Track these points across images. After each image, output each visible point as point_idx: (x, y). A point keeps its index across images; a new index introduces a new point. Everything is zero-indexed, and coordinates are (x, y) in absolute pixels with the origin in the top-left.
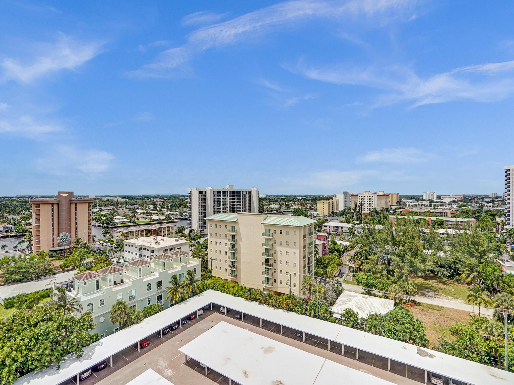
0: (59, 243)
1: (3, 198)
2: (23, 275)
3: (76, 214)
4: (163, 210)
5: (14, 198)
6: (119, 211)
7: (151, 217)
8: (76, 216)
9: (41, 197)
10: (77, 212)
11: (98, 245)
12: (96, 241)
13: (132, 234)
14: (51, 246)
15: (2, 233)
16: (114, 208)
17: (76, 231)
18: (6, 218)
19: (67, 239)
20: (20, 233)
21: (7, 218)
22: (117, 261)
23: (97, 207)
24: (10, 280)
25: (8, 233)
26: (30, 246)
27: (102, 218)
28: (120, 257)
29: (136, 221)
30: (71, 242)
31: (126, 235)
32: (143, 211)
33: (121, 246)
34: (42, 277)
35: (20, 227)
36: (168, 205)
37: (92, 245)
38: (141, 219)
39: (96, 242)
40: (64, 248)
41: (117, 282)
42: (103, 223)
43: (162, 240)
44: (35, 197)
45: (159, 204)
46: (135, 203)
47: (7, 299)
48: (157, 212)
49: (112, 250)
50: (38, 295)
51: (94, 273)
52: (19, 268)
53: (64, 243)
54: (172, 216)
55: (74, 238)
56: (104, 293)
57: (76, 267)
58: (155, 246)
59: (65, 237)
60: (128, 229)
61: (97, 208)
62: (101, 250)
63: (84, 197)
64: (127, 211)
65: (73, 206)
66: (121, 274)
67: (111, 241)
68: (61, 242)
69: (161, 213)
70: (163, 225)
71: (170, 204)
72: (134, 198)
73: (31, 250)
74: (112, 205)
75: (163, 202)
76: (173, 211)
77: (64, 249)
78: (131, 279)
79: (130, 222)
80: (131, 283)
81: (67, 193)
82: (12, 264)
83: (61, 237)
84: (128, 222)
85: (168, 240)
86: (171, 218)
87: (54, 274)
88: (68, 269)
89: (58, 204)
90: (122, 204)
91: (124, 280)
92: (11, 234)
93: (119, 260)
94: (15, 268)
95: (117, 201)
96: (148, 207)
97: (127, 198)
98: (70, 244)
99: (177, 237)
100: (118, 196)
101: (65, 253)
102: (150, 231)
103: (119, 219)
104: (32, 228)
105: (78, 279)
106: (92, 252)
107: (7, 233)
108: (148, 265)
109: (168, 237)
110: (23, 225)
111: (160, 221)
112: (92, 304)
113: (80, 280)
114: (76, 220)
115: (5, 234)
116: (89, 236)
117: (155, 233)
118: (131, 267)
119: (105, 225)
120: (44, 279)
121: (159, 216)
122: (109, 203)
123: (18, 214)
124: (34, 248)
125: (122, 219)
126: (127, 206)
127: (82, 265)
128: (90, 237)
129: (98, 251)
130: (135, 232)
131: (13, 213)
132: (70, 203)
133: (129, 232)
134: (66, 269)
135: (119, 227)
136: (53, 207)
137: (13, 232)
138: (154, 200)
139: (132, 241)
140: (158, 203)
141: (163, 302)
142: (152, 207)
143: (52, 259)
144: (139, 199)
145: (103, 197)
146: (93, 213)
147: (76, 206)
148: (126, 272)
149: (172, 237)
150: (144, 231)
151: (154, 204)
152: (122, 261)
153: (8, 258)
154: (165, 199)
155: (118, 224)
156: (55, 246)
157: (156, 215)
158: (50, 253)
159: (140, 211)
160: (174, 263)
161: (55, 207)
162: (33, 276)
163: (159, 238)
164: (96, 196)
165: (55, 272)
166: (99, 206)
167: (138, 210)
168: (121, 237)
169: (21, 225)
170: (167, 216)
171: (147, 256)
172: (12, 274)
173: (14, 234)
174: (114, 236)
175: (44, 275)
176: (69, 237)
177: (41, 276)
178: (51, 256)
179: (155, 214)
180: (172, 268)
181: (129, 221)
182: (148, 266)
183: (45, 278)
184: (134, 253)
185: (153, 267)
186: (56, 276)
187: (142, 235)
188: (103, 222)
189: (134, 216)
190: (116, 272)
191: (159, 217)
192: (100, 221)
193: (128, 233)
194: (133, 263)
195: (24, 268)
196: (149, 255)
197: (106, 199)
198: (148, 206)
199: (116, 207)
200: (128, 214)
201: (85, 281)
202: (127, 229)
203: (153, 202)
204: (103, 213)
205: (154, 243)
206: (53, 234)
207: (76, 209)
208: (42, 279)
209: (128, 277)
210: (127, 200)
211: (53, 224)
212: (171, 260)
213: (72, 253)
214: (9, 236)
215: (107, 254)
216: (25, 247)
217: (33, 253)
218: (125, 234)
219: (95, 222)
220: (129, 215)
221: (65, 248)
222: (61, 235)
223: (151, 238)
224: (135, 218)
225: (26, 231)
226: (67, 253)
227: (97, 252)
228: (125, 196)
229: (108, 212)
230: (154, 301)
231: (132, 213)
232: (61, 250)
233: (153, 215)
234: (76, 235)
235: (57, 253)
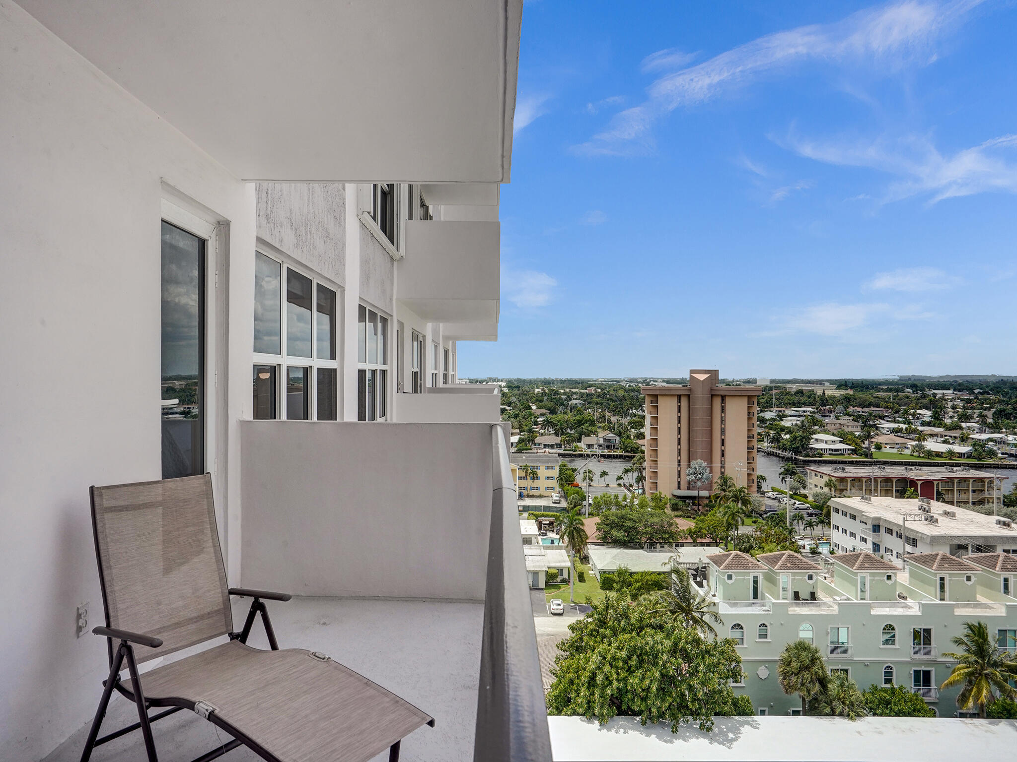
0: (689, 482)
1: (605, 383)
2: (628, 534)
3: (723, 421)
4: (964, 425)
5: (621, 383)
6: (827, 420)
7: (922, 446)
8: (723, 426)
9: (664, 381)
10: (725, 417)
11: (770, 500)
12: (764, 489)
13: (857, 484)
14: (676, 485)
15: (602, 449)
16: (814, 413)
17: (723, 459)
18: (608, 420)
19: (704, 476)
20: (627, 451)
21: (610, 422)
22: (811, 549)
23: (772, 407)
24: (610, 537)
25: (611, 451)
26: (640, 480)
27: (782, 435)
28: (819, 540)
29: (873, 450)
30: (711, 483)
31: (841, 486)
32: (895, 425)
33: (825, 510)
34: (658, 546)
35: (629, 440)
36: (985, 413)
37: (754, 496)
38: (888, 447)
39: (763, 493)
40: (698, 494)
41: (801, 595)
42: (785, 449)
43: (946, 513)
44: (654, 381)
45: (954, 407)
46: (872, 400)
47: (605, 572)
48: (941, 430)
49: (802, 518)
50: (648, 578)
51: (748, 558)
52: (623, 517)
53: (699, 484)
54: (1000, 446)
55: (719, 475)
56: (768, 611)
57: (718, 541)
58: (921, 527)
59: (701, 470)
60: (847, 470)
61: (772, 409)
62: (774, 514)
63: (744, 382)
64: (846, 421)
65: (717, 402)
66: (810, 577)
67: (800, 495)
68: (692, 480)
69: (957, 435)
70: (960, 473)
71: (993, 410)
72: (873, 388)
73: (642, 489)
74: (810, 404)
75: (968, 401)
76: (1004, 430)
77: (699, 498)
78: (837, 598)
79: (854, 452)
80: (836, 607)
81: (706, 372)
82: (614, 510)
83: (694, 470)
84: (849, 452)
85: (970, 517)
86: (992, 453)
87: (677, 545)
88: (703, 540)
89: (689, 396)
90: (834, 401)
91: (820, 594)
92: (614, 452)
93: (817, 546)
94: (616, 515)
95: (824, 393)
96: (914, 415)
97: (851, 388)
98: (710, 488)
99: (1005, 515)
100: (828, 381)
101: (699, 505)
102: (913, 483)
103: (826, 442)
104: (645, 444)
105: (716, 564)
106: (753, 514)
107: (609, 450)
108: (890, 572)
109: (973, 510)
110: (632, 438)
111: (951, 459)
112: (742, 628)
113: (719, 567)
114: (722, 435)
115: (606, 451)
116: (749, 475)
117: (928, 490)
118: (840, 566)
119: (788, 454)
120: (660, 552)
121: (949, 443)
122: (803, 399)
123: (626, 414)
124: (647, 484)
125: (834, 442)
126: (851, 409)
127: (732, 539)
128: (751, 478)
129: (768, 514)
130: (864, 480)
131: (619, 411)
132: (712, 396)
133: (849, 480)
134: (699, 540)
135: (825, 462)
136: (680, 402)
137: (617, 449)
138: (935, 395)
139: (854, 502)
140: (950, 404)
141: (933, 694)
142: (927, 414)
143: (676, 513)
144: (886, 390)
145: (789, 382)
146: (762, 420)
147: (722, 403)
148: (825, 577)
149: (990, 513)
150: (894, 480)
151: (936, 406)
152: (824, 550)
153: (609, 497)
154: (976, 391)
155: (821, 455)
156: (682, 488)
157: (940, 440)
158: (675, 501)
159: (887, 425)
160: (979, 588)
161: (684, 403)
162: (644, 539)
163: (937, 507)
164: (772, 381)
165: (680, 541)
166: (777, 406)
167: (883, 422)
168: (826, 490)
169: (629, 437)
170: (976, 444)
171: (894, 553)
172: (612, 528)
173: (618, 453)
174: (808, 484)
175: (661, 543)
176: (708, 471)
177: (657, 543)
178: (675, 508)
179: (936, 435)
180: (970, 600)
181: (852, 450)
182: (889, 577)
183: (662, 549)
184: (858, 537)
185: (907, 584)
186: (681, 549)
187: (887, 493)
188: (784, 445)
189: (868, 437)
190: (799, 568)
191: (950, 446)
192: (778, 442)
193: (847, 481)
194: (844, 557)
195: (630, 520)
196: (901, 552)
197: (794, 387)
198: (912, 411)
199: (820, 412)
200: (850, 429)
201: (730, 572)
202: (844, 469)
203: (931, 401)
204: (787, 423)
205: (916, 518)
206: (679, 461)
207: (723, 410)
208: (657, 550)
209: (831, 592)
210: (851, 392)
211: (679, 439)
212: (969, 578)
213: (714, 507)
214: (611, 455)
215: (788, 524)
216: (634, 481)
217: (646, 495)
218: (837, 484)
219: (765, 445)
220: (852, 433)
221: (700, 495)
222: (694, 464)
223: (912, 505)
224: (872, 442)
225: (637, 449)
226: (703, 507)
227: (765, 516)
228: (846, 382)
229: (798, 422)
230: (904, 680)
231: (862, 428)
232: (692, 498)
233: (929, 440)
234: (723, 470)
235: (685, 501)
